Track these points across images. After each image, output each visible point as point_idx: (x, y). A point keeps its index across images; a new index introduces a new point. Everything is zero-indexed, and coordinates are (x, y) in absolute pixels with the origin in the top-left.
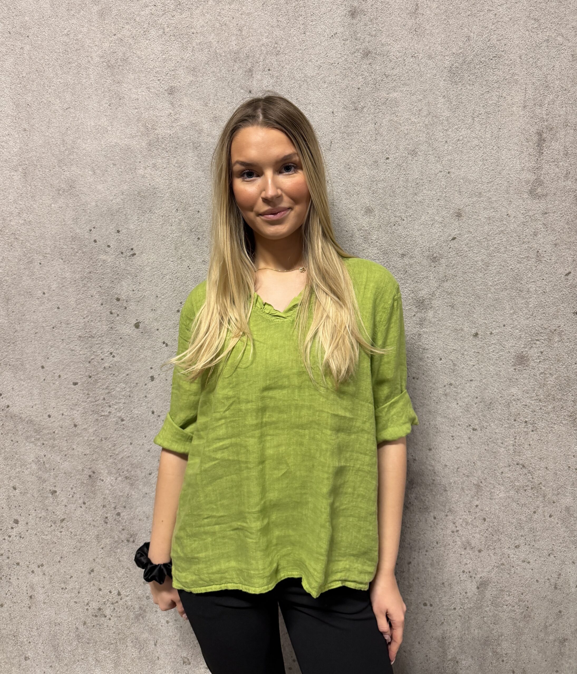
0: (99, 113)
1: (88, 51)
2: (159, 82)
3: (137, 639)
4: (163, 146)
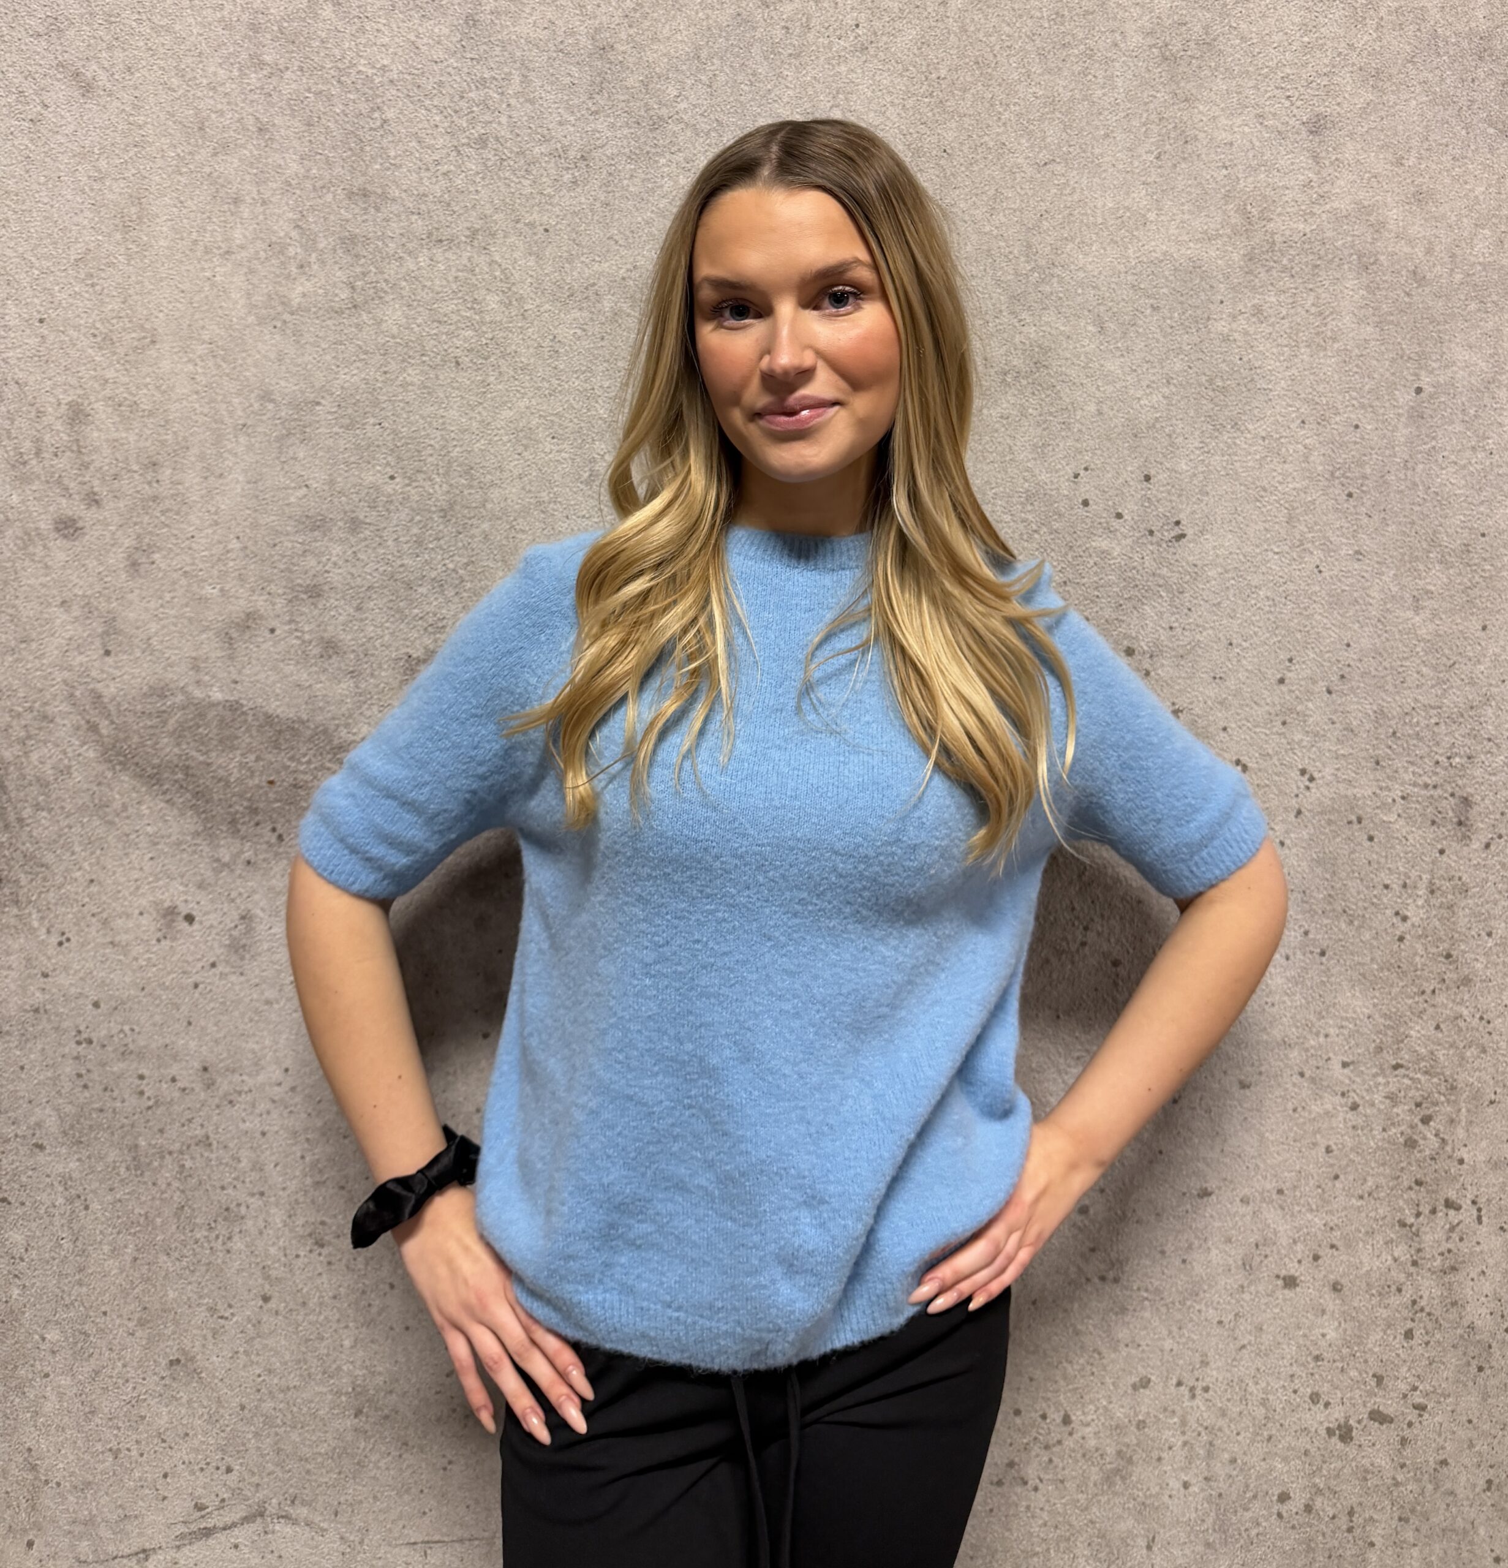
0: (1129, 176)
1: (1115, 19)
2: (1287, 103)
3: (1103, 1537)
4: (1285, 262)
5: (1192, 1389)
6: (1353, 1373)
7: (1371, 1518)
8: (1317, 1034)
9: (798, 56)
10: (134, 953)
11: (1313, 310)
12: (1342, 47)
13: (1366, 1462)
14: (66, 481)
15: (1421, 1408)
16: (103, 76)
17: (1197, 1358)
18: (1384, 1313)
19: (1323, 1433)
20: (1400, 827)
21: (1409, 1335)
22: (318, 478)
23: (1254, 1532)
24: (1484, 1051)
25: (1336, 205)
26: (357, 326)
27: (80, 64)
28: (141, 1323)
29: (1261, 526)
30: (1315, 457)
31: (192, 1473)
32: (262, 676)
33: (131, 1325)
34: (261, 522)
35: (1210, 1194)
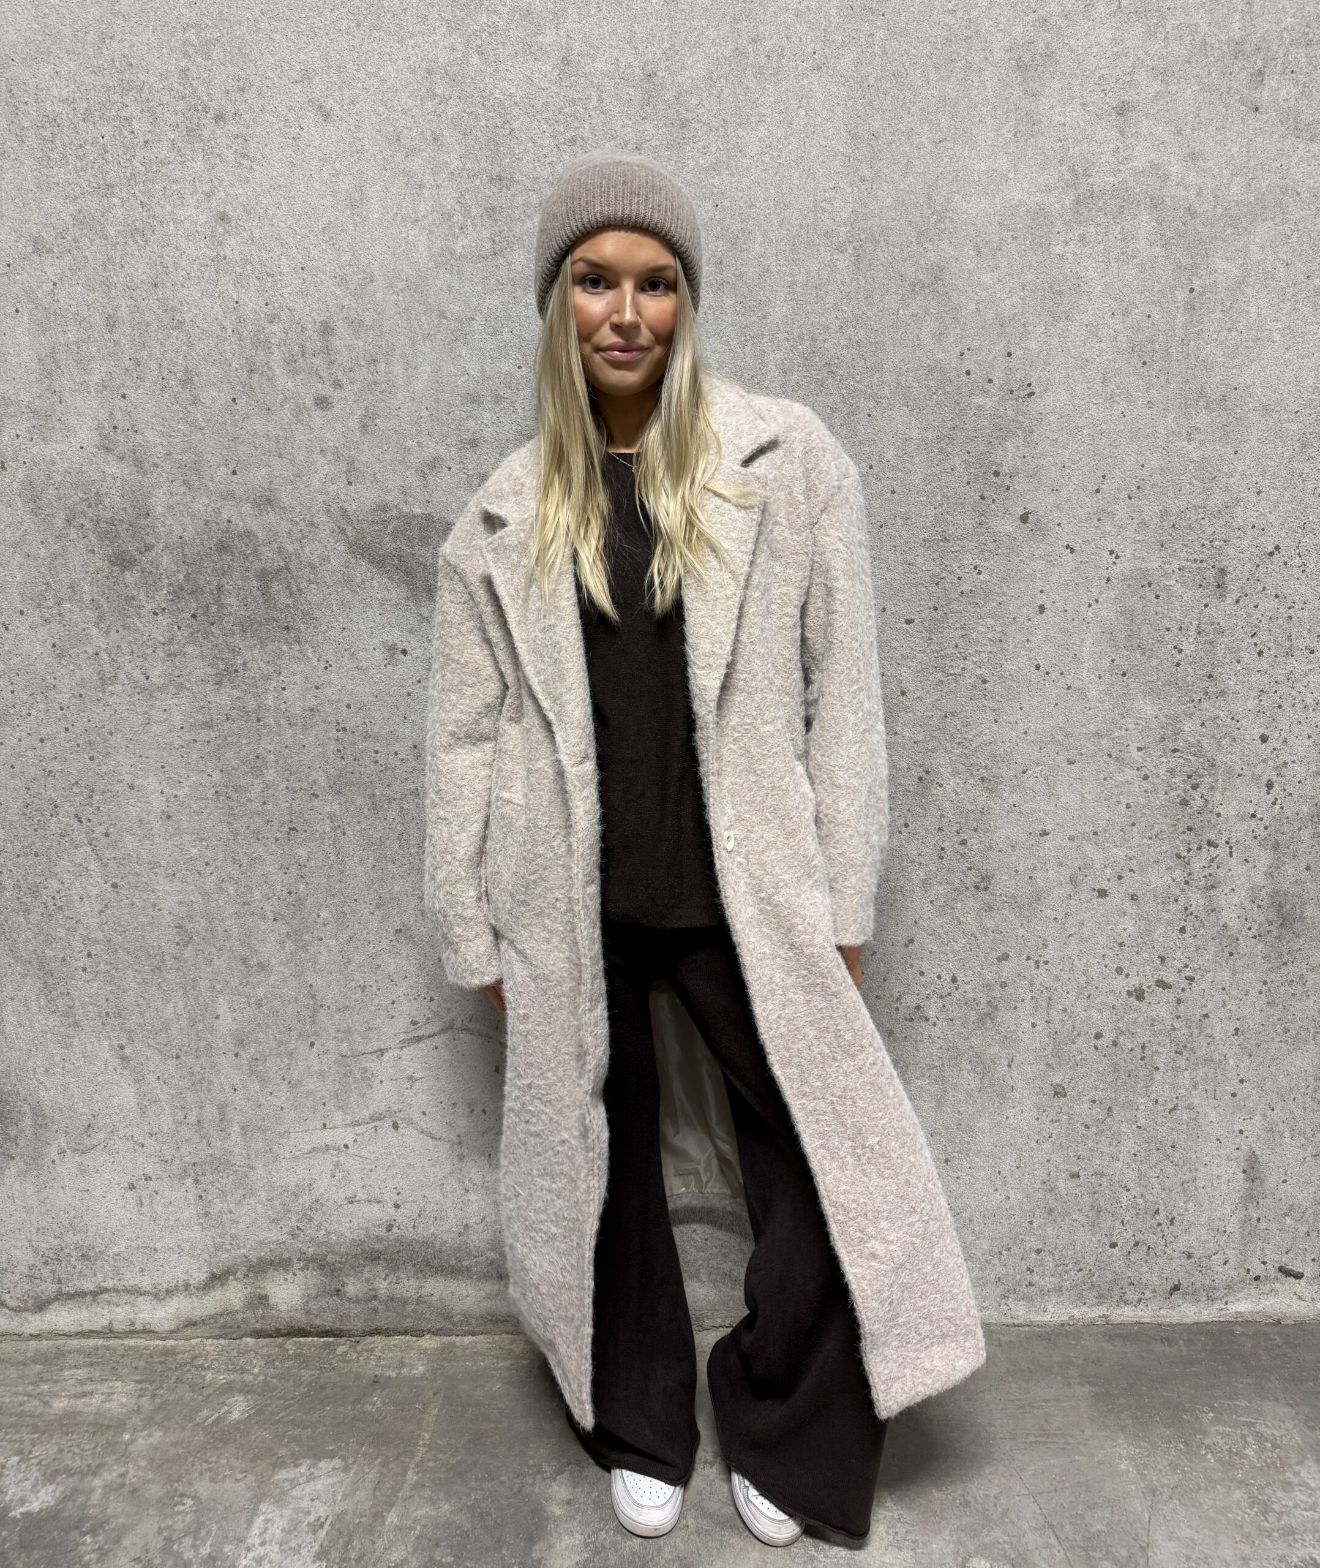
5: (1037, 962)
6: (1145, 955)
7: (1157, 1051)
8: (1120, 729)
9: (775, 75)
10: (371, 674)
11: (1120, 237)
12: (1141, 54)
13: (1154, 1014)
14: (321, 373)
15: (1191, 979)
16: (336, 107)
17: (1040, 942)
18: (1165, 915)
19: (1124, 994)
20: (1178, 589)
21: (1183, 930)
22: (474, 368)
23: (1078, 1058)
24: (1234, 741)
25: (1135, 164)
26: (497, 266)
27: (322, 100)
28: (378, 906)
29: (1085, 385)
30: (1121, 337)
31: (410, 1001)
32: (444, 498)
33: (371, 907)
34: (441, 398)
35: (1048, 834)
